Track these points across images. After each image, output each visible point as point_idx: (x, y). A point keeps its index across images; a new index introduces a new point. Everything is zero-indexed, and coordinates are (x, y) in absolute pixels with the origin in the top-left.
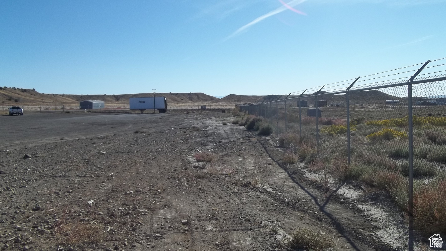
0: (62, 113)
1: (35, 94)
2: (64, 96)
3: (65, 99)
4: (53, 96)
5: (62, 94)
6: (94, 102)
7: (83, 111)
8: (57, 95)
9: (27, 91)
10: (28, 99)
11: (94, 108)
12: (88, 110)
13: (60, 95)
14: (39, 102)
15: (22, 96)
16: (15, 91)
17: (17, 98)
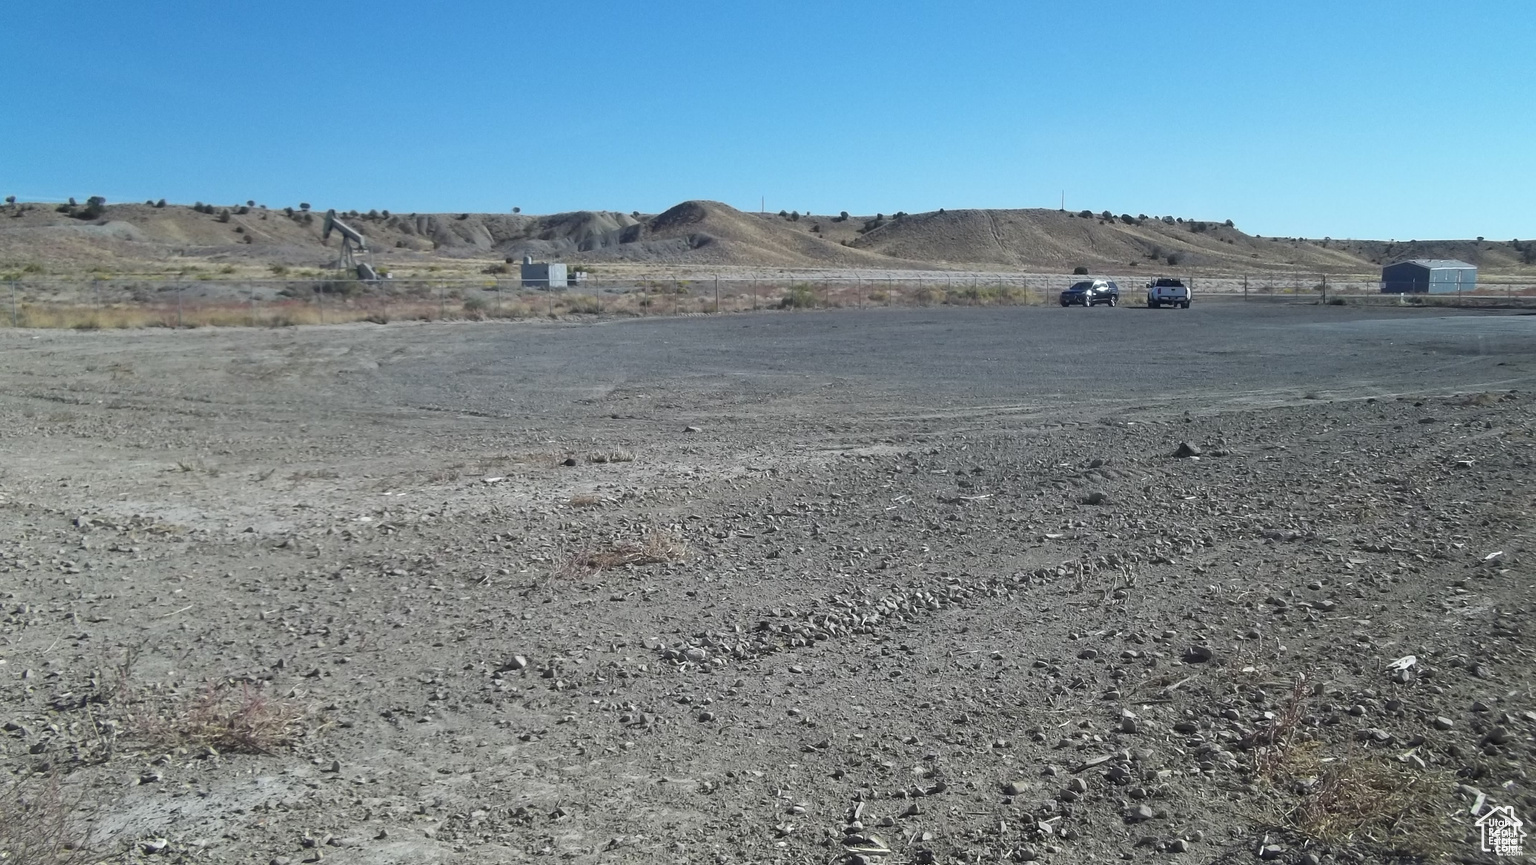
0: (1317, 304)
1: (1232, 238)
2: (1329, 245)
3: (1333, 256)
4: (1289, 246)
5: (1322, 238)
6: (1436, 266)
7: (1392, 299)
8: (1306, 240)
9: (1208, 228)
10: (1207, 256)
11: (1435, 289)
12: (1410, 296)
13: (1316, 243)
14: (1243, 266)
15: (1192, 245)
16: (1171, 229)
17: (1174, 252)
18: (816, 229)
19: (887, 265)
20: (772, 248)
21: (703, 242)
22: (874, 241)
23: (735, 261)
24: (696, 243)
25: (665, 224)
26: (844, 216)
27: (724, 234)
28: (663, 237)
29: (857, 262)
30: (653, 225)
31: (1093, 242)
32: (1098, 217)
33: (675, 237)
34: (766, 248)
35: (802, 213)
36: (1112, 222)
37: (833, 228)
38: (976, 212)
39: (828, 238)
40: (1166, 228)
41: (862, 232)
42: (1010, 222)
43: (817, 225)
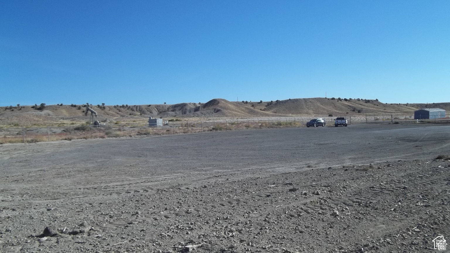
1: (378, 104)
2: (408, 105)
3: (409, 108)
4: (396, 106)
5: (406, 103)
8: (401, 104)
9: (370, 101)
10: (370, 110)
13: (404, 105)
14: (382, 113)
15: (365, 107)
16: (359, 102)
17: (360, 109)
18: (253, 106)
19: (273, 116)
20: (239, 112)
21: (218, 111)
22: (270, 109)
23: (227, 116)
24: (216, 111)
25: (207, 106)
26: (261, 102)
27: (225, 108)
28: (207, 110)
29: (264, 115)
30: (204, 106)
31: (335, 107)
32: (337, 99)
33: (210, 109)
34: (237, 112)
35: (249, 101)
36: (341, 101)
37: (258, 105)
38: (300, 99)
39: (256, 108)
40: (357, 102)
41: (266, 106)
42: (310, 102)
43: (253, 105)
